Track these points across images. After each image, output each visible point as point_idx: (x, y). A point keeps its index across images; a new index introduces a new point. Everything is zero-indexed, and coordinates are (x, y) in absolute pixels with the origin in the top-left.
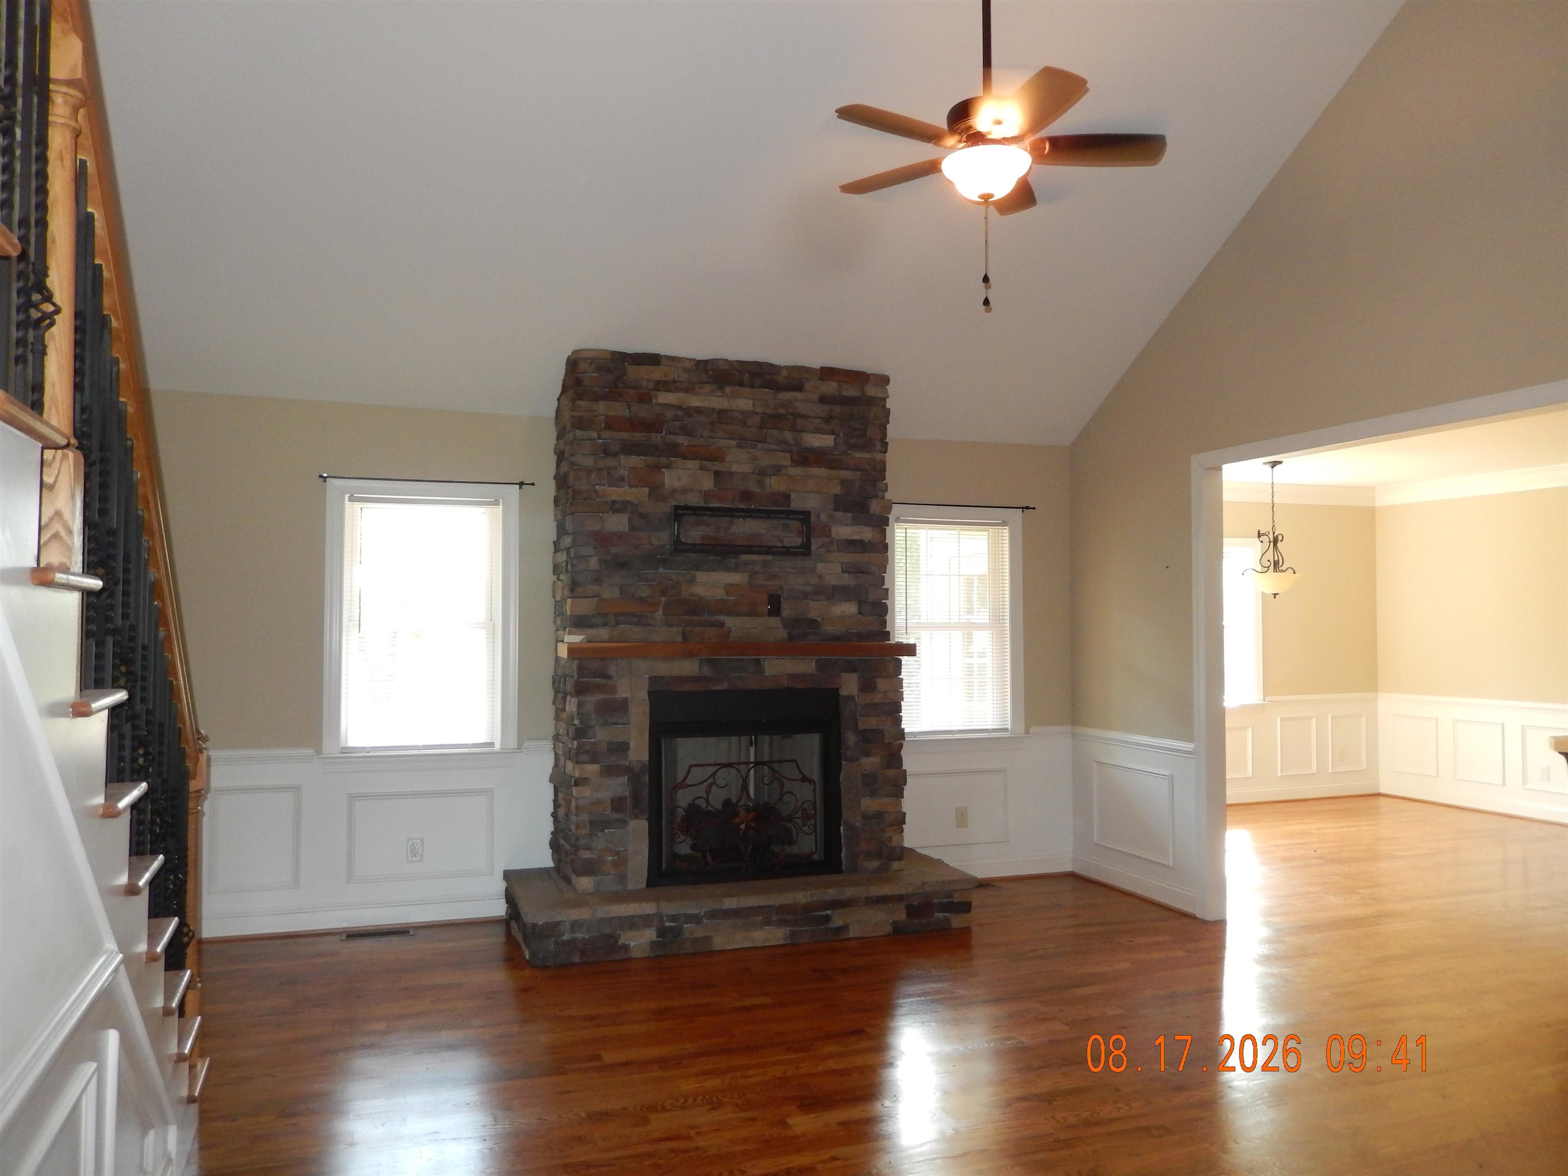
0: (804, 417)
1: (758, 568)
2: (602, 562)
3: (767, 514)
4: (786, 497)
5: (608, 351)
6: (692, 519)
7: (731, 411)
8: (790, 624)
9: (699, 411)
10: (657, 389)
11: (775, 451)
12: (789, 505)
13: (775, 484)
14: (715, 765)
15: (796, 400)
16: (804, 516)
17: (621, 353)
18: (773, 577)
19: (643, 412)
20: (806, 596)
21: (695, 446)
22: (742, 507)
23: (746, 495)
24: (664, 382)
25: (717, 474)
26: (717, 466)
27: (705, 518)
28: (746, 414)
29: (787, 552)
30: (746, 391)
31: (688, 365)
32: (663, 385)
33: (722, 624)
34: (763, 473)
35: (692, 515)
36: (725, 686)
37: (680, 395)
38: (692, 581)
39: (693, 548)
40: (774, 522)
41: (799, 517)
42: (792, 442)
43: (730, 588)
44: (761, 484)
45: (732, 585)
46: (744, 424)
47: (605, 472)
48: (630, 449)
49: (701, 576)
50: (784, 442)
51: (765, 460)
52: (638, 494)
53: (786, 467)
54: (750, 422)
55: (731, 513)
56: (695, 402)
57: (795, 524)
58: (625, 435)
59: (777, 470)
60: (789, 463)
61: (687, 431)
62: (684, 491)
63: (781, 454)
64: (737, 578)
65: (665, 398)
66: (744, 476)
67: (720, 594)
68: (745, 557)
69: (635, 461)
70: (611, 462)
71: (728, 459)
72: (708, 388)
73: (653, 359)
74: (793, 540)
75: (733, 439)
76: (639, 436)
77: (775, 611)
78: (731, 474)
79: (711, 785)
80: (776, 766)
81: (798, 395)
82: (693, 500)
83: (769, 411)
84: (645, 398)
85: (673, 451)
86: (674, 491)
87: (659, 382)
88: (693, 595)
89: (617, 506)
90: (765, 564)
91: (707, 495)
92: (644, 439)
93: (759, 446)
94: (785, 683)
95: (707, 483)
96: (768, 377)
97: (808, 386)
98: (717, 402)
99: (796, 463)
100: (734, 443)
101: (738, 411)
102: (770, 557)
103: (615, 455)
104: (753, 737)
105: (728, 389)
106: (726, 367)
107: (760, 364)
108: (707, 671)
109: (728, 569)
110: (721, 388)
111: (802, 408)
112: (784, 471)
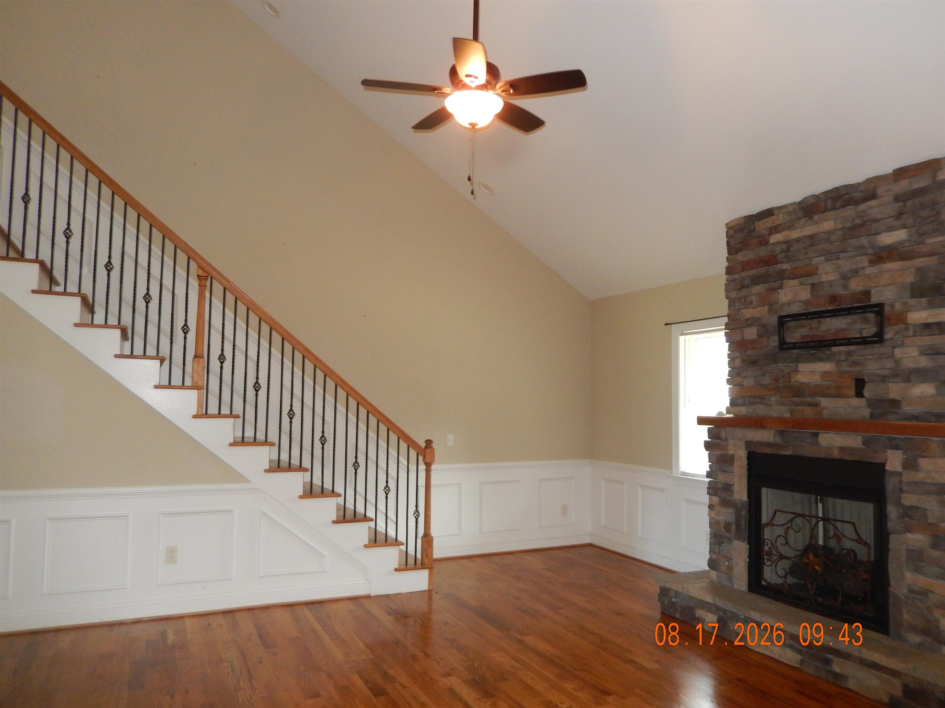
0: (877, 221)
1: (843, 357)
2: (743, 360)
3: (849, 311)
4: (867, 293)
5: (741, 218)
6: (793, 324)
7: (818, 234)
8: (873, 403)
9: (797, 240)
10: (771, 233)
11: (854, 256)
12: (869, 300)
13: (856, 285)
14: (791, 513)
15: (871, 207)
16: (879, 309)
17: (749, 216)
18: (856, 363)
19: (763, 252)
20: (884, 379)
21: (794, 268)
22: (830, 308)
23: (834, 298)
24: (775, 227)
25: (813, 285)
26: (811, 280)
27: (803, 322)
28: (831, 232)
29: (864, 341)
30: (831, 214)
31: (790, 209)
32: (774, 230)
33: (817, 405)
34: (845, 277)
35: (792, 321)
36: (789, 452)
37: (786, 232)
38: (797, 371)
39: (794, 346)
40: (855, 317)
41: (874, 309)
42: (867, 245)
43: (825, 374)
44: (845, 287)
45: (826, 372)
46: (828, 241)
47: (743, 300)
48: (756, 281)
49: (803, 367)
50: (862, 247)
51: (846, 265)
52: (761, 312)
53: (863, 268)
54: (833, 238)
55: (820, 315)
56: (795, 234)
57: (871, 316)
58: (753, 272)
59: (856, 272)
60: (866, 264)
61: (789, 259)
62: (789, 304)
63: (858, 258)
64: (827, 367)
65: (775, 238)
66: (831, 283)
67: (816, 379)
68: (835, 349)
69: (758, 289)
70: (744, 292)
71: (820, 272)
72: (803, 221)
73: (768, 213)
74: (870, 330)
75: (822, 255)
76: (761, 270)
77: (859, 394)
78: (821, 283)
79: (788, 528)
80: (839, 525)
81: (873, 203)
82: (796, 309)
83: (848, 225)
84: (764, 242)
85: (782, 276)
86: (783, 305)
87: (771, 228)
88: (797, 382)
89: (750, 322)
90: (849, 354)
91: (805, 303)
92: (765, 271)
93: (842, 255)
94: (836, 454)
95: (805, 294)
96: (846, 197)
97: (880, 191)
98: (809, 230)
99: (872, 263)
100: (823, 258)
101: (823, 233)
102: (853, 348)
103: (748, 286)
104: (819, 497)
105: (816, 217)
106: (813, 201)
107: (836, 189)
108: (778, 440)
109: (821, 360)
110: (811, 218)
111: (875, 213)
112: (861, 273)
